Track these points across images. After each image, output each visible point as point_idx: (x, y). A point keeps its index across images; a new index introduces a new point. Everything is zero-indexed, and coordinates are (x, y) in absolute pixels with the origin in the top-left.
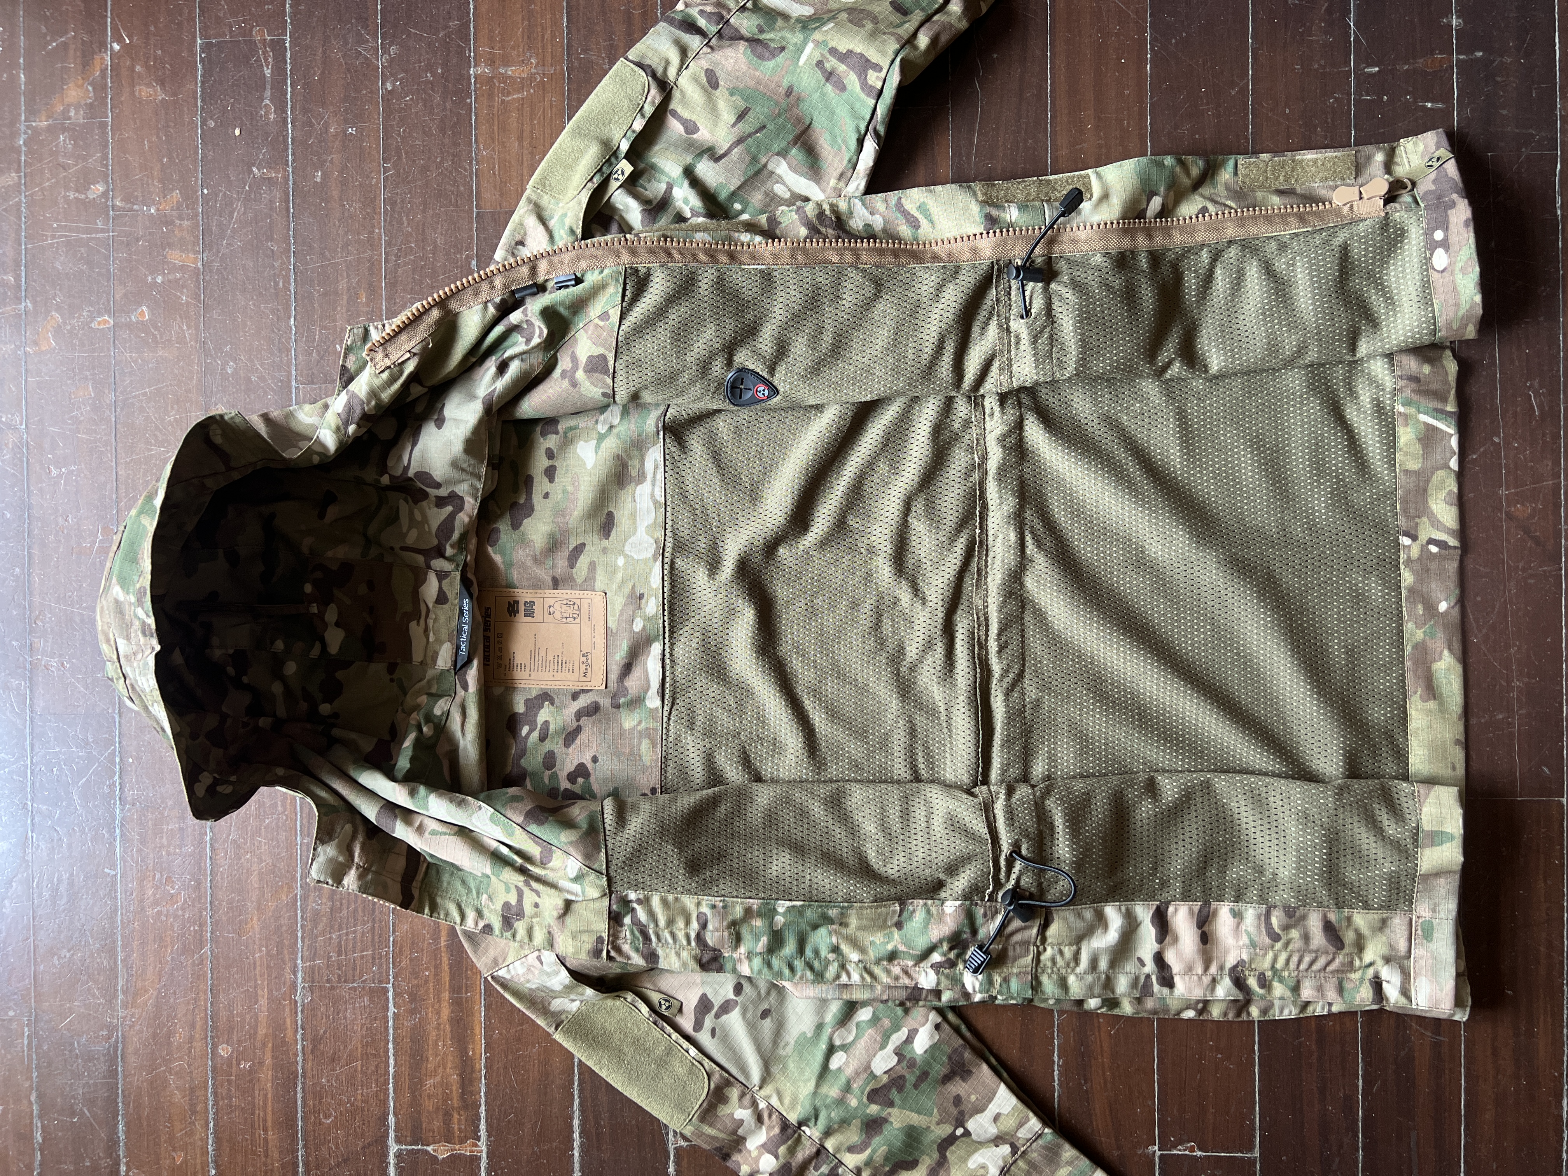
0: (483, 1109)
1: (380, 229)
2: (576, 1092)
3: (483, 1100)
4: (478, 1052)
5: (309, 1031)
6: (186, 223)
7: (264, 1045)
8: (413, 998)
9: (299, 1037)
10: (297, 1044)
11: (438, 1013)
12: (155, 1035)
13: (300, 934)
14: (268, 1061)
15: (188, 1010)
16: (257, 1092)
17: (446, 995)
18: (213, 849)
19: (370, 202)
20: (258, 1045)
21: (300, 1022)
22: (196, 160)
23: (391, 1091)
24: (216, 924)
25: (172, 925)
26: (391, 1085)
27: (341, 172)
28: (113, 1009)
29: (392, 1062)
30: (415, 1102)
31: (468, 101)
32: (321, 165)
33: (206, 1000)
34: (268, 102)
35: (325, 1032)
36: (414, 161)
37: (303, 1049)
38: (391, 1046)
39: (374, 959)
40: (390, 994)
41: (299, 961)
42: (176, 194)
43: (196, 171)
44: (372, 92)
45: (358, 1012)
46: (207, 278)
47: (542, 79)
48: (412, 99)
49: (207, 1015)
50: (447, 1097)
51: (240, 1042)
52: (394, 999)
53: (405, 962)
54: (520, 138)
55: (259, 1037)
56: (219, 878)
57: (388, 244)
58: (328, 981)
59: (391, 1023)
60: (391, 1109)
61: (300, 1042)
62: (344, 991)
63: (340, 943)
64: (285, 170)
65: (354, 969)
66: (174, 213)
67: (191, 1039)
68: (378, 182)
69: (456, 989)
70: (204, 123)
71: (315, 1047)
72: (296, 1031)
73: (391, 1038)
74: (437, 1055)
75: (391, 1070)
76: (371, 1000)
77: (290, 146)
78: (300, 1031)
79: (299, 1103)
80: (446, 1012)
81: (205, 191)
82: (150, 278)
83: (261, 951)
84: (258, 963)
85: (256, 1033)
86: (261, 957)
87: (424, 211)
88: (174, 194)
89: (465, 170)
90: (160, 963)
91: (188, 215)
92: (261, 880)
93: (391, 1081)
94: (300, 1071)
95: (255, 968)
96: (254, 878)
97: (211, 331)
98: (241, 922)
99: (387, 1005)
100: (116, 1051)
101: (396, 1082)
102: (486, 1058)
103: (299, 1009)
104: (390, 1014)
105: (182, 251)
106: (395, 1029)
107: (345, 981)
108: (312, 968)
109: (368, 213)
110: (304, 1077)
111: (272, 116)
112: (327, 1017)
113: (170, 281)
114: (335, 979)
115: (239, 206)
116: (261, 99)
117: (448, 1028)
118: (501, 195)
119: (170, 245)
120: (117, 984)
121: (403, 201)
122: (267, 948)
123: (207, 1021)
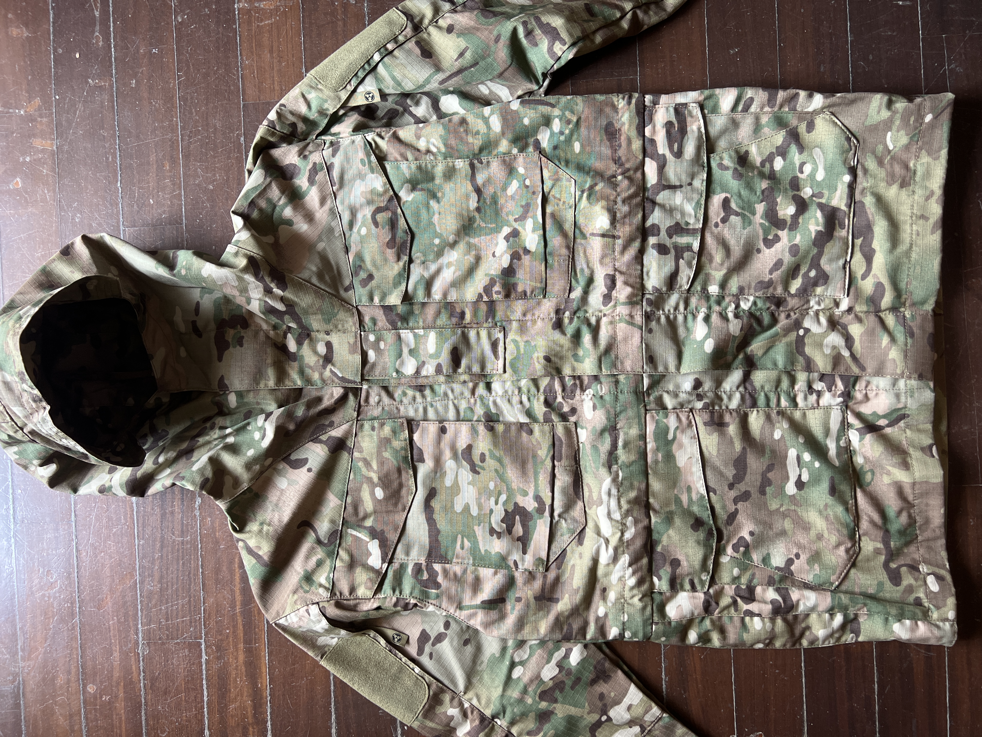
0: (269, 723)
1: (177, 118)
2: (333, 710)
3: (269, 718)
4: (264, 684)
5: (148, 673)
6: (45, 120)
7: (118, 684)
8: (219, 648)
9: (141, 678)
10: (140, 683)
11: (236, 658)
12: (44, 679)
13: (139, 607)
14: (121, 695)
15: (65, 661)
16: (114, 716)
17: (241, 646)
18: (78, 551)
19: (169, 99)
20: (114, 684)
21: (142, 668)
22: (50, 77)
23: (206, 713)
24: (81, 602)
25: (52, 604)
26: (205, 709)
27: (149, 80)
28: (16, 661)
29: (205, 693)
30: (223, 721)
31: (234, 26)
32: (135, 76)
33: (77, 654)
34: (98, 34)
35: (159, 674)
36: (199, 70)
37: (145, 686)
38: (204, 682)
39: (191, 622)
40: (203, 646)
41: (140, 626)
42: (38, 101)
43: (51, 84)
44: (168, 24)
45: (181, 659)
46: (60, 157)
47: (284, 10)
48: (195, 27)
49: (78, 664)
50: (245, 716)
51: (101, 682)
52: (205, 650)
53: (212, 624)
54: (271, 52)
55: (114, 679)
56: (82, 570)
57: (183, 128)
58: (160, 639)
59: (204, 667)
60: (207, 725)
61: (142, 681)
62: (171, 645)
63: (167, 612)
64: (111, 80)
65: (178, 630)
66: (37, 113)
67: (69, 681)
68: (175, 85)
69: (248, 641)
70: (55, 50)
71: (152, 685)
72: (140, 674)
73: (204, 677)
74: (236, 688)
75: (206, 699)
76: (189, 651)
77: (114, 64)
78: (142, 674)
79: (143, 723)
80: (241, 657)
81: (57, 97)
82: (21, 159)
83: (113, 620)
84: (112, 628)
85: (112, 676)
86: (113, 624)
87: (207, 105)
88: (36, 100)
89: (234, 75)
90: (46, 630)
91: (46, 114)
92: (111, 570)
93: (205, 706)
94: (143, 701)
95: (110, 631)
96: (107, 570)
97: (64, 193)
98: (99, 600)
99: (201, 654)
100: (18, 692)
101: (208, 708)
102: (270, 689)
103: (141, 659)
104: (203, 660)
105: (43, 139)
106: (207, 671)
107: (172, 639)
108: (149, 630)
109: (168, 108)
110: (146, 705)
111: (101, 44)
112: (160, 664)
113: (35, 160)
114: (165, 637)
115: (80, 106)
116: (93, 32)
117: (244, 669)
118: (260, 91)
119: (34, 136)
120: (17, 645)
121: (192, 98)
122: (117, 616)
123: (79, 669)
